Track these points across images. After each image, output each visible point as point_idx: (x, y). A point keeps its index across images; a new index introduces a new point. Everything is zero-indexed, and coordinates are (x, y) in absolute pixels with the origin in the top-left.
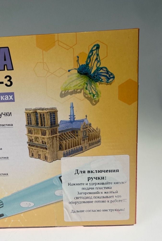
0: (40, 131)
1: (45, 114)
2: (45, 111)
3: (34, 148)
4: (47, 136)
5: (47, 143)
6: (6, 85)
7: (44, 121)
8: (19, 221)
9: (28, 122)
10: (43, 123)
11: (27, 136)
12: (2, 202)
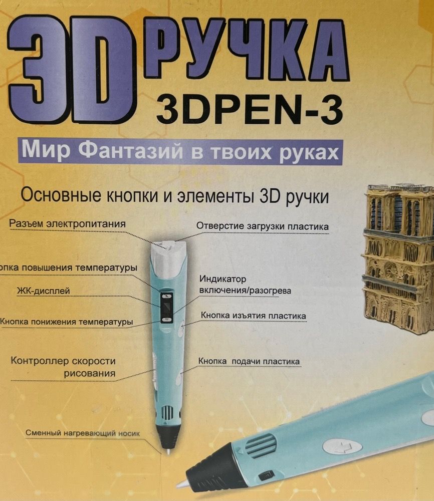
0: (402, 247)
1: (421, 202)
2: (421, 194)
3: (379, 293)
4: (419, 263)
5: (417, 282)
6: (325, 119)
7: (417, 221)
8: (314, 490)
9: (373, 222)
10: (413, 226)
11: (363, 260)
12: (274, 438)
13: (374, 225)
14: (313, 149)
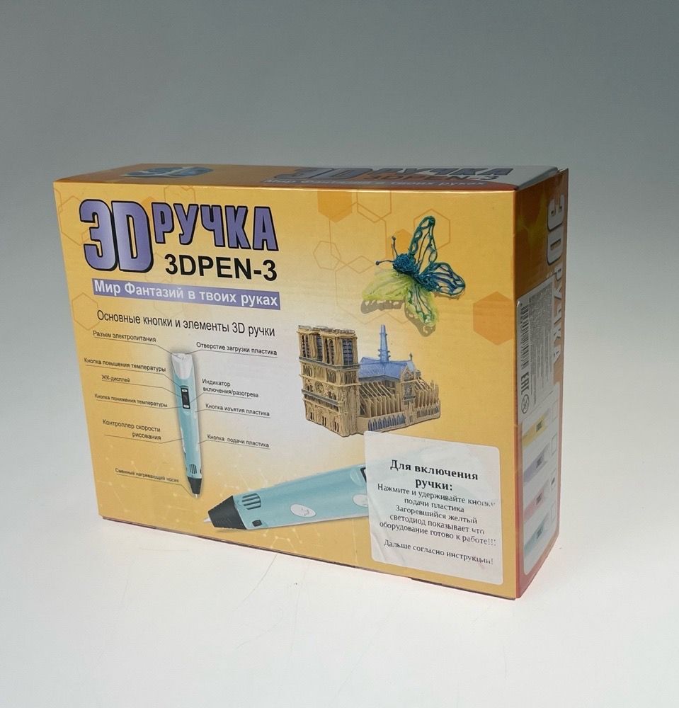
0: (325, 370)
1: (334, 341)
2: (333, 335)
3: (314, 403)
4: (337, 384)
5: (337, 398)
6: (266, 277)
7: (333, 354)
8: (289, 540)
9: (304, 351)
10: (330, 357)
11: (301, 378)
12: (259, 497)
13: (305, 354)
14: (261, 297)
